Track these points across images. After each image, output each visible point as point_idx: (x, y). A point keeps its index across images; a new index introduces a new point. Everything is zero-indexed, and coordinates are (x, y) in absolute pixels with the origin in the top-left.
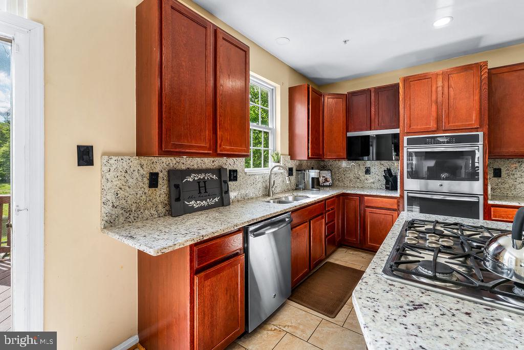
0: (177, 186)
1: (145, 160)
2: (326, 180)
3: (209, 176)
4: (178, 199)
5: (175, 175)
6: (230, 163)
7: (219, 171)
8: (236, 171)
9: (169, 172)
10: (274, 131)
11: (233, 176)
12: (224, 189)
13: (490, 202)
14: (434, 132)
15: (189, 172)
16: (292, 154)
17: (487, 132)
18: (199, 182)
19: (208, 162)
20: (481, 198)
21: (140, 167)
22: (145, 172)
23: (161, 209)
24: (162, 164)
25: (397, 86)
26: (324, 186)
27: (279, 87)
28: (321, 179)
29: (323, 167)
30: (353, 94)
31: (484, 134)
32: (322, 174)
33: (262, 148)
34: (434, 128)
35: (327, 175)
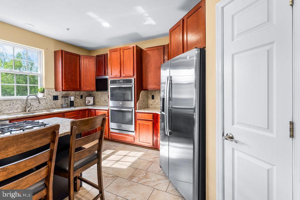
2: (90, 102)
10: (41, 75)
14: (118, 77)
26: (88, 105)
27: (43, 50)
28: (86, 102)
29: (90, 95)
30: (98, 56)
31: (135, 79)
32: (88, 99)
33: (28, 85)
34: (119, 75)
35: (91, 99)
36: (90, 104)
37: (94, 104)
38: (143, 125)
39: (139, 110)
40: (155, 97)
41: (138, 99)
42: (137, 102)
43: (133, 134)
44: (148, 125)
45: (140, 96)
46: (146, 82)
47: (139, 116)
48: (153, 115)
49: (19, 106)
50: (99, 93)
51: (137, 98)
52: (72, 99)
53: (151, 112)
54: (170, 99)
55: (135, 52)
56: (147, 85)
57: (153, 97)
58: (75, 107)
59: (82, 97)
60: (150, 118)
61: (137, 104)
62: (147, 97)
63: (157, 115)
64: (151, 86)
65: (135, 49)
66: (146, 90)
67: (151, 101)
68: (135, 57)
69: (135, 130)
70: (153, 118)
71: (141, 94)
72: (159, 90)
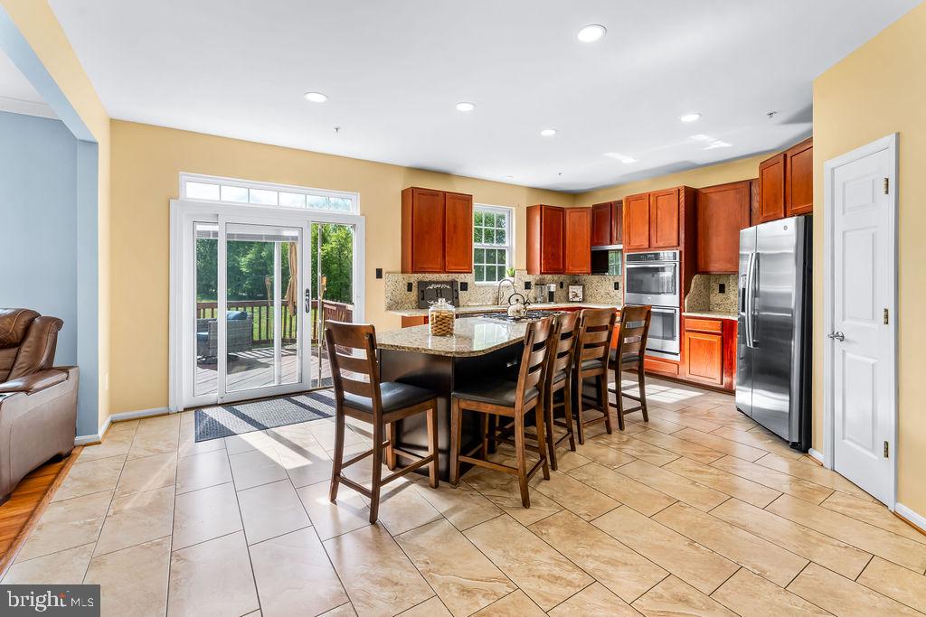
0: (422, 291)
1: (406, 276)
2: (576, 296)
3: (443, 286)
4: (423, 299)
5: (422, 285)
6: (461, 278)
7: (453, 283)
8: (467, 283)
9: (418, 282)
10: (510, 248)
11: (464, 286)
12: (455, 296)
13: (683, 314)
14: (644, 249)
15: (431, 283)
16: (529, 270)
17: (683, 250)
18: (437, 289)
19: (444, 277)
20: (678, 310)
21: (402, 280)
22: (405, 282)
23: (414, 305)
24: (415, 278)
25: (621, 202)
26: (573, 302)
27: (514, 208)
28: (570, 294)
29: (575, 283)
30: (596, 207)
31: (681, 252)
32: (572, 289)
33: (485, 264)
34: (646, 245)
35: (578, 290)
36: (577, 299)
37: (584, 300)
38: (699, 341)
39: (689, 312)
40: (726, 289)
41: (687, 292)
42: (685, 297)
43: (677, 358)
44: (711, 344)
45: (692, 285)
46: (707, 256)
47: (689, 324)
48: (722, 323)
49: (491, 296)
50: (595, 279)
51: (685, 290)
52: (553, 288)
53: (718, 317)
54: (756, 293)
55: (682, 199)
56: (707, 263)
57: (722, 289)
58: (557, 303)
59: (562, 285)
60: (716, 328)
61: (686, 301)
62: (708, 288)
63: (733, 322)
64: (716, 266)
65: (682, 195)
66: (706, 273)
67: (716, 297)
68: (682, 209)
69: (680, 350)
70: (722, 329)
71: (693, 281)
72: (735, 273)
